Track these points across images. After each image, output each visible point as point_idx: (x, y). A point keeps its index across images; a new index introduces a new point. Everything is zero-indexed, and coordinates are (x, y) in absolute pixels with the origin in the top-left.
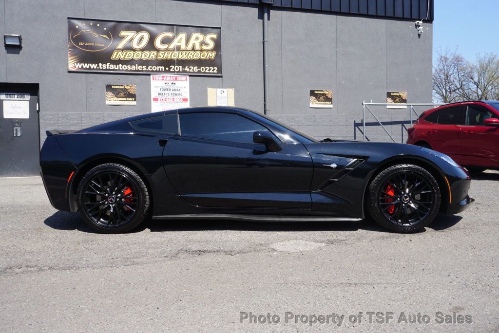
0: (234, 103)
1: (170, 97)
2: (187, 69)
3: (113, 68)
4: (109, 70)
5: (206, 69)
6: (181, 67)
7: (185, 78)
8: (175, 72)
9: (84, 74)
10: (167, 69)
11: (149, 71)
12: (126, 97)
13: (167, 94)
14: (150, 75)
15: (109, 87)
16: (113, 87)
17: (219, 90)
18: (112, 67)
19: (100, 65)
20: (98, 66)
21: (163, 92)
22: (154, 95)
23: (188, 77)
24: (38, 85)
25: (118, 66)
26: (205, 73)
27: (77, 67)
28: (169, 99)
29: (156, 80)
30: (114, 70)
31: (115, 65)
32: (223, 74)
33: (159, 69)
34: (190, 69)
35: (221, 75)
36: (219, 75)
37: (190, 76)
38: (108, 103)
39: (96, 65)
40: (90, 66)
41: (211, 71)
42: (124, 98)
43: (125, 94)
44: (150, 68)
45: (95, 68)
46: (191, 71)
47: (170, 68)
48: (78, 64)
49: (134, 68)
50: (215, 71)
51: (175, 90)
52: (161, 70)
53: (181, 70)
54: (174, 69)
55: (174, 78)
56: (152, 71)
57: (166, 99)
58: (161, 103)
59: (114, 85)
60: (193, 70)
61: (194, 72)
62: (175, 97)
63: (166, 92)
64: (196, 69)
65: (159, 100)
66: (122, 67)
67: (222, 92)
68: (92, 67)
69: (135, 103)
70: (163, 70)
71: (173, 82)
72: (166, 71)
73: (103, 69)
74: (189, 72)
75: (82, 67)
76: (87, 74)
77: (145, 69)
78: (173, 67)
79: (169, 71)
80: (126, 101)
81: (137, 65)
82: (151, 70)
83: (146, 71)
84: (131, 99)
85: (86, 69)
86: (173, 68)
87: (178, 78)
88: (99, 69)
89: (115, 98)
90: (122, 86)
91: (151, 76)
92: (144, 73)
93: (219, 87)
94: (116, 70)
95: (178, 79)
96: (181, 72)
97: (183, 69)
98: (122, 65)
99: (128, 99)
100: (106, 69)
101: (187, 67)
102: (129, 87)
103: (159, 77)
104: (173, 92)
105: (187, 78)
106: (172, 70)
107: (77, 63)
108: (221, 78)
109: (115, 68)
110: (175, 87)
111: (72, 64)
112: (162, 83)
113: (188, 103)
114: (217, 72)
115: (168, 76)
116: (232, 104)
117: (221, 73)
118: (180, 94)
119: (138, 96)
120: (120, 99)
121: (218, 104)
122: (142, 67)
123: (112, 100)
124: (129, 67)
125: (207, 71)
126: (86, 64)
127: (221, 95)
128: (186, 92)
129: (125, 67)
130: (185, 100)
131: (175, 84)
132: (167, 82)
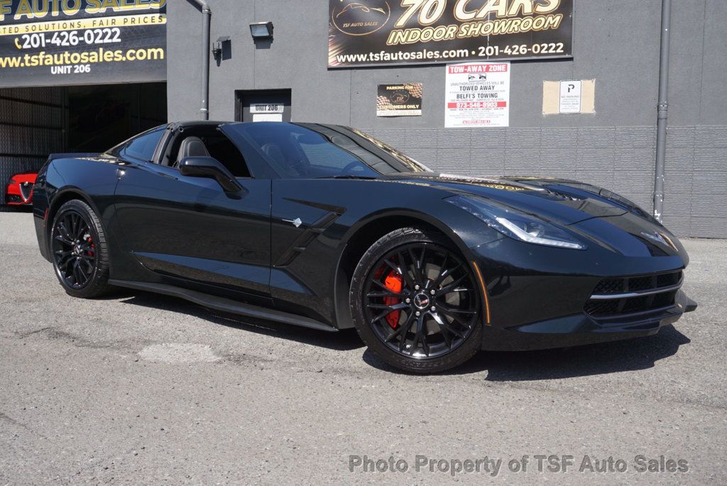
0: (593, 107)
1: (475, 100)
2: (507, 51)
3: (389, 59)
4: (384, 61)
5: (542, 48)
6: (497, 47)
7: (503, 67)
8: (486, 56)
9: (350, 71)
10: (473, 53)
11: (444, 59)
12: (406, 104)
13: (472, 96)
14: (445, 65)
15: (382, 90)
16: (388, 88)
17: (565, 84)
18: (388, 57)
19: (371, 55)
20: (368, 57)
21: (465, 93)
22: (450, 97)
23: (509, 64)
24: (290, 90)
25: (396, 54)
26: (540, 54)
27: (339, 60)
28: (474, 103)
29: (454, 73)
30: (391, 61)
31: (392, 54)
32: (575, 53)
33: (460, 53)
34: (513, 50)
35: (570, 56)
36: (567, 56)
37: (512, 62)
38: (379, 113)
39: (366, 55)
40: (357, 59)
41: (551, 51)
42: (403, 104)
43: (405, 99)
44: (446, 54)
45: (364, 60)
46: (514, 53)
47: (478, 52)
48: (342, 56)
49: (420, 55)
50: (559, 51)
51: (485, 88)
52: (462, 55)
53: (497, 54)
54: (484, 52)
55: (485, 68)
56: (449, 59)
57: (468, 103)
58: (460, 112)
59: (389, 86)
60: (518, 51)
61: (520, 55)
62: (484, 100)
63: (470, 92)
64: (523, 49)
65: (458, 105)
66: (402, 56)
67: (571, 87)
68: (360, 60)
69: (419, 112)
70: (467, 55)
71: (484, 75)
72: (471, 57)
73: (374, 62)
74: (512, 56)
75: (347, 60)
76: (352, 71)
77: (438, 56)
78: (483, 48)
79: (476, 57)
80: (407, 109)
81: (425, 51)
82: (447, 56)
83: (438, 59)
84: (413, 106)
85: (352, 62)
86: (482, 51)
87: (491, 66)
88: (370, 62)
89: (391, 106)
90: (402, 85)
91: (447, 67)
92: (436, 62)
93: (566, 79)
94: (395, 61)
95: (490, 70)
96: (497, 57)
97: (501, 51)
98: (403, 52)
99: (409, 106)
100: (380, 61)
101: (508, 47)
102: (412, 87)
103: (459, 67)
104: (481, 92)
105: (506, 67)
106: (481, 54)
107: (339, 55)
108: (570, 62)
109: (393, 59)
110: (486, 83)
111: (334, 58)
112: (463, 78)
113: (506, 110)
114: (562, 51)
115: (474, 65)
116: (589, 108)
117: (570, 53)
118: (492, 95)
119: (423, 101)
120: (398, 107)
121: (563, 111)
122: (432, 54)
123: (385, 109)
124: (413, 55)
125: (543, 51)
126: (352, 56)
127: (569, 94)
128: (504, 91)
129: (407, 56)
130: (502, 104)
131: (485, 78)
132: (472, 75)
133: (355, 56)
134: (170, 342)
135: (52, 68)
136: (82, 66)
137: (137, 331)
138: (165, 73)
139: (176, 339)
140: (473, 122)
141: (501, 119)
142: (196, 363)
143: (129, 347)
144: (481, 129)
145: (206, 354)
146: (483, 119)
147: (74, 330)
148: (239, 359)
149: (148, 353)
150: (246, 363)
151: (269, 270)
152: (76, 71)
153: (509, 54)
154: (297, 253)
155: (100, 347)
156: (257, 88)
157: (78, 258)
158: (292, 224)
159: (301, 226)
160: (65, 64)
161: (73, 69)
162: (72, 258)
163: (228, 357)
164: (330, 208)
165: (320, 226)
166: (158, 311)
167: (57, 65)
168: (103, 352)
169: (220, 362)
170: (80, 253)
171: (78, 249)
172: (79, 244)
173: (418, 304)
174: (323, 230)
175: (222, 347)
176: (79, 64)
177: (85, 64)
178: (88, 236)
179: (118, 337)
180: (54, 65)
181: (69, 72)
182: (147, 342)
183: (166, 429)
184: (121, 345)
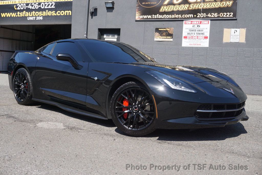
0: (244, 40)
1: (195, 35)
3: (160, 17)
4: (158, 18)
6: (205, 14)
7: (207, 22)
8: (200, 18)
9: (144, 22)
10: (195, 16)
11: (183, 18)
12: (167, 36)
13: (193, 34)
14: (183, 21)
15: (157, 30)
16: (159, 29)
17: (233, 30)
18: (160, 16)
20: (152, 17)
21: (191, 32)
22: (184, 34)
23: (210, 21)
24: (120, 29)
26: (223, 17)
27: (140, 18)
28: (194, 37)
29: (187, 24)
30: (161, 18)
32: (238, 17)
33: (190, 16)
35: (235, 18)
36: (234, 18)
37: (211, 20)
38: (155, 39)
40: (147, 17)
41: (228, 16)
42: (165, 36)
43: (166, 34)
44: (184, 16)
45: (150, 18)
46: (212, 16)
47: (197, 15)
48: (141, 16)
49: (173, 16)
50: (231, 16)
51: (199, 31)
52: (191, 17)
53: (205, 16)
54: (200, 16)
55: (199, 22)
56: (185, 18)
57: (192, 37)
58: (189, 40)
59: (160, 28)
60: (214, 15)
61: (215, 17)
62: (199, 35)
63: (193, 32)
64: (216, 15)
65: (188, 37)
66: (166, 17)
67: (236, 31)
68: (148, 18)
69: (172, 40)
70: (192, 17)
71: (199, 25)
72: (194, 18)
73: (154, 19)
74: (211, 17)
75: (143, 18)
76: (145, 22)
77: (180, 17)
78: (199, 14)
79: (196, 18)
80: (167, 38)
81: (175, 14)
82: (184, 17)
83: (181, 18)
84: (169, 37)
85: (145, 18)
87: (202, 22)
88: (153, 18)
89: (160, 37)
90: (165, 28)
91: (184, 22)
92: (179, 19)
93: (233, 28)
94: (163, 18)
95: (202, 23)
96: (205, 18)
97: (207, 15)
98: (166, 15)
100: (156, 18)
101: (209, 14)
102: (169, 29)
103: (189, 22)
104: (197, 32)
105: (209, 22)
106: (198, 17)
108: (236, 21)
109: (162, 17)
110: (199, 28)
111: (138, 16)
112: (190, 26)
113: (208, 40)
114: (232, 16)
115: (195, 21)
116: (243, 40)
117: (236, 17)
118: (202, 34)
119: (174, 35)
120: (163, 37)
121: (232, 41)
122: (178, 16)
123: (158, 38)
124: (170, 16)
125: (224, 16)
126: (145, 16)
127: (235, 34)
128: (207, 32)
129: (168, 16)
130: (206, 38)
131: (200, 26)
132: (195, 25)
133: (147, 16)
134: (49, 121)
135: (28, 17)
136: (39, 17)
137: (39, 117)
138: (71, 21)
139: (52, 120)
140: (194, 45)
141: (205, 44)
142: (56, 129)
143: (34, 122)
144: (197, 47)
145: (61, 126)
146: (198, 43)
147: (16, 116)
148: (72, 129)
149: (40, 125)
150: (74, 130)
151: (86, 96)
152: (37, 19)
153: (210, 17)
154: (96, 90)
155: (24, 122)
156: (107, 28)
157: (22, 90)
158: (94, 79)
159: (97, 80)
160: (33, 16)
161: (36, 18)
162: (20, 90)
163: (68, 127)
164: (107, 74)
165: (103, 80)
166: (50, 111)
167: (30, 17)
168: (23, 123)
169: (65, 129)
170: (23, 88)
171: (23, 86)
172: (23, 84)
173: (134, 110)
174: (104, 82)
175: (67, 124)
176: (38, 16)
177: (41, 16)
178: (26, 81)
179: (31, 119)
180: (29, 16)
181: (34, 19)
182: (41, 121)
183: (35, 148)
184: (32, 121)
